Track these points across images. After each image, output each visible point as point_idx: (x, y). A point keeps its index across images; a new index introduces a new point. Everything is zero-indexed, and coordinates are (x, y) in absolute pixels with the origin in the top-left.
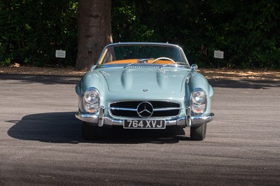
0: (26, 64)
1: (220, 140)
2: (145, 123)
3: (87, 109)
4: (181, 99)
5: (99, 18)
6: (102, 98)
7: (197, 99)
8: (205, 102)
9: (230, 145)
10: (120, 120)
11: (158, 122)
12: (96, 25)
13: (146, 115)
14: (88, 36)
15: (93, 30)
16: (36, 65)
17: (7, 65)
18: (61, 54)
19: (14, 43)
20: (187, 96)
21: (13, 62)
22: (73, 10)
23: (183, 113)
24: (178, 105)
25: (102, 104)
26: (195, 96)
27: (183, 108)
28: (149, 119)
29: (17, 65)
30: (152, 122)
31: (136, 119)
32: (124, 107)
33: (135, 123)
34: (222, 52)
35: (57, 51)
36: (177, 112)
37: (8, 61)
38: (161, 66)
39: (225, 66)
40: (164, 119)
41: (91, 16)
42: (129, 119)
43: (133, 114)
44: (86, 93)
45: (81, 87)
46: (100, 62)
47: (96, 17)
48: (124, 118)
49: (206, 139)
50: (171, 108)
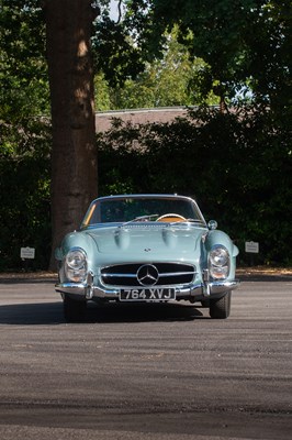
2: (148, 293)
3: (70, 276)
4: (195, 260)
5: (81, 198)
6: (90, 262)
7: (217, 259)
8: (227, 264)
11: (166, 292)
13: (149, 282)
20: (203, 257)
23: (198, 278)
24: (191, 268)
25: (90, 269)
26: (215, 255)
27: (198, 271)
28: (152, 288)
30: (156, 293)
31: (135, 288)
32: (120, 273)
33: (134, 293)
34: (257, 244)
35: (22, 249)
36: (190, 278)
40: (170, 287)
42: (127, 289)
43: (132, 282)
44: (69, 255)
46: (86, 223)
47: (78, 195)
48: (119, 288)
49: (230, 317)
50: (182, 273)
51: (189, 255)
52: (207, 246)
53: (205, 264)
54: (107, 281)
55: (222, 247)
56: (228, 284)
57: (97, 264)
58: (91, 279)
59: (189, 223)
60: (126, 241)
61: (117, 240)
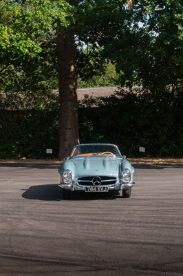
0: (29, 158)
1: (139, 197)
2: (97, 189)
3: (65, 181)
4: (116, 175)
6: (73, 175)
7: (126, 174)
8: (130, 176)
9: (144, 199)
10: (83, 187)
11: (104, 188)
12: (69, 134)
13: (97, 184)
14: (66, 140)
15: (68, 137)
16: (35, 158)
17: (19, 158)
18: (49, 151)
19: (23, 145)
20: (119, 173)
21: (22, 157)
22: (56, 125)
23: (118, 182)
24: (115, 178)
25: (73, 179)
26: (124, 173)
27: (118, 180)
28: (99, 187)
29: (24, 158)
30: (101, 188)
31: (92, 187)
32: (85, 180)
33: (92, 189)
34: (144, 148)
35: (47, 150)
36: (114, 182)
37: (19, 156)
38: (105, 157)
39: (146, 156)
40: (107, 186)
41: (67, 128)
42: (88, 187)
43: (91, 184)
44: (64, 172)
45: (61, 169)
46: (72, 155)
47: (70, 129)
48: (85, 186)
49: (131, 197)
50: (111, 180)
51: (114, 173)
52: (121, 168)
53: (120, 177)
54: (80, 183)
55: (128, 169)
56: (130, 185)
57: (76, 176)
58: (73, 182)
59: (114, 156)
60: (88, 166)
61: (84, 165)
